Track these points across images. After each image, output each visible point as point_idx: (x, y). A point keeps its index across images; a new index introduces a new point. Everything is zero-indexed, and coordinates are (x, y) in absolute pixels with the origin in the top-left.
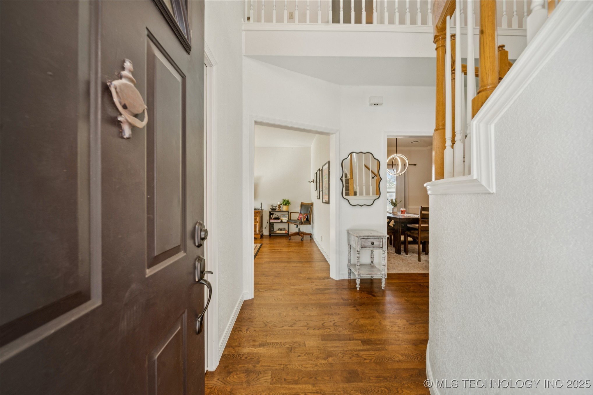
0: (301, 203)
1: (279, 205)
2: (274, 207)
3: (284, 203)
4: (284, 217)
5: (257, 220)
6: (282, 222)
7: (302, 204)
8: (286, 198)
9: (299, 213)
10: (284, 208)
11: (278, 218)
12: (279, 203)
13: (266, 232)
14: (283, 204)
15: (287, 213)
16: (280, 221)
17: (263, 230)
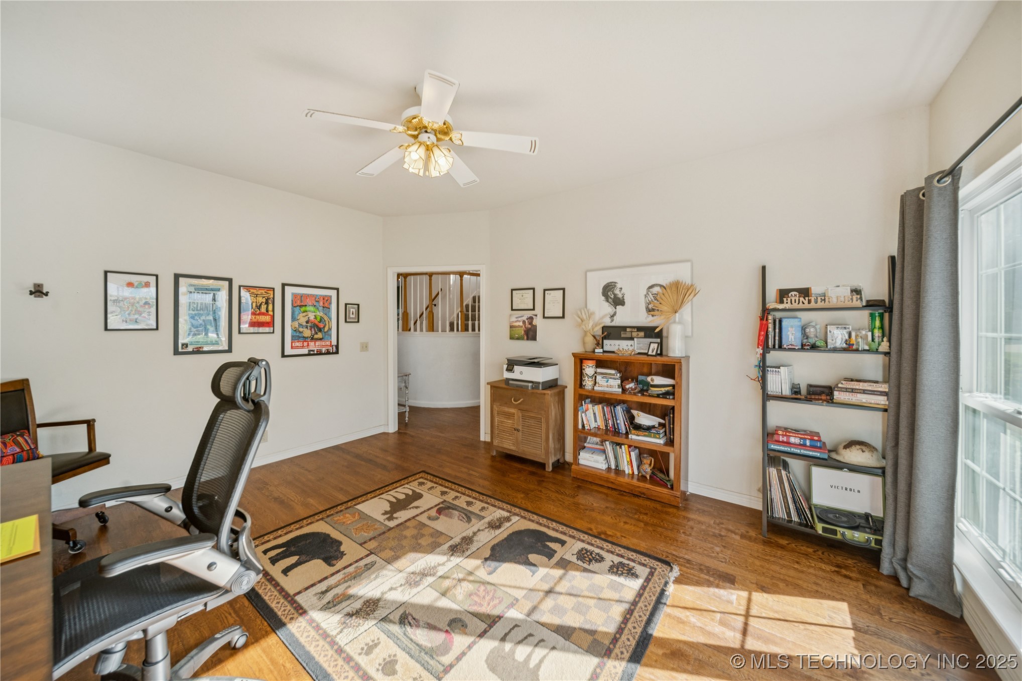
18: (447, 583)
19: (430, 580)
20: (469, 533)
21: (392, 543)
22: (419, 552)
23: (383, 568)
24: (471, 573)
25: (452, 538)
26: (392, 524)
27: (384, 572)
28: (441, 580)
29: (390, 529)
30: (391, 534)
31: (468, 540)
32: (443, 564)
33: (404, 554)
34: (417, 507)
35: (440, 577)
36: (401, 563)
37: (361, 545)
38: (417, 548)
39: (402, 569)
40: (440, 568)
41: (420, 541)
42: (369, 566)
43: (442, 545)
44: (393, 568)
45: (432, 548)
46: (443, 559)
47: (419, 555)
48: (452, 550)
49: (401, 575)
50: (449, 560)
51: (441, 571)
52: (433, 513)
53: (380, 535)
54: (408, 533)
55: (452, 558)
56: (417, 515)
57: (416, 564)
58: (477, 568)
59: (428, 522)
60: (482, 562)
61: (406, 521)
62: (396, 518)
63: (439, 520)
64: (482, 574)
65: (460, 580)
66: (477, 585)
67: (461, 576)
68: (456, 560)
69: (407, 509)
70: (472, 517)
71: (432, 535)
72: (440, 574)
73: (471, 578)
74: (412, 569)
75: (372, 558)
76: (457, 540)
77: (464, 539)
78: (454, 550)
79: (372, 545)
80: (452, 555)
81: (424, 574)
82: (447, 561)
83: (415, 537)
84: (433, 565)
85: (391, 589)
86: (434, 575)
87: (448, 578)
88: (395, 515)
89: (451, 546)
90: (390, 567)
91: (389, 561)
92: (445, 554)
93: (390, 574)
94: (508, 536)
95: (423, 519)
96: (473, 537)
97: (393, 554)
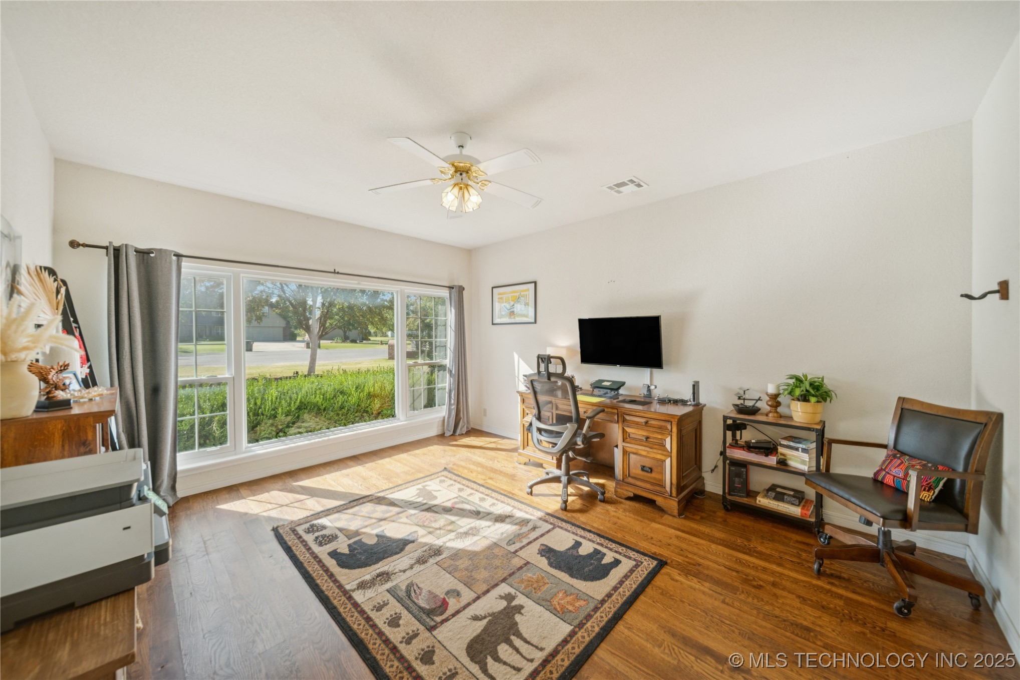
0: (901, 400)
1: (775, 397)
2: (749, 404)
3: (798, 392)
4: (797, 449)
5: (668, 446)
6: (783, 464)
7: (906, 406)
8: (811, 370)
9: (885, 446)
10: (799, 412)
11: (768, 449)
12: (771, 390)
13: (713, 484)
14: (790, 393)
15: (813, 436)
16: (772, 460)
17: (704, 475)
18: (450, 528)
19: (462, 530)
20: (417, 568)
21: (497, 562)
22: (470, 551)
23: (500, 540)
24: (430, 533)
25: (436, 563)
26: (504, 589)
27: (497, 537)
28: (454, 530)
29: (504, 580)
30: (501, 574)
31: (421, 561)
32: (450, 540)
33: (483, 551)
34: (476, 618)
35: (453, 532)
36: (485, 543)
37: (528, 563)
38: (472, 555)
39: (483, 539)
40: (453, 537)
41: (470, 562)
42: (511, 542)
43: (448, 557)
44: (490, 539)
45: (457, 555)
46: (449, 544)
47: (470, 548)
48: (439, 551)
49: (484, 534)
50: (445, 543)
51: (452, 535)
52: (453, 604)
53: (513, 573)
54: (483, 574)
55: (442, 544)
56: (475, 601)
57: (473, 542)
58: (423, 536)
59: (461, 587)
60: (417, 539)
61: (488, 591)
62: (501, 597)
63: (446, 590)
64: (421, 532)
65: (440, 529)
66: (429, 525)
67: (438, 532)
68: (439, 542)
69: (490, 615)
70: (402, 594)
71: (456, 569)
72: (453, 534)
73: (431, 530)
74: (476, 538)
75: (512, 548)
76: (432, 561)
77: (425, 562)
78: (438, 552)
79: (517, 562)
80: (440, 547)
81: (466, 534)
82: (446, 542)
83: (476, 567)
84: (459, 540)
85: (489, 527)
86: (458, 533)
87: (448, 530)
88: (504, 603)
89: (440, 555)
90: (495, 541)
91: (496, 544)
92: (447, 548)
93: (492, 535)
94: (378, 563)
95: (467, 595)
96: (415, 563)
97: (494, 551)
